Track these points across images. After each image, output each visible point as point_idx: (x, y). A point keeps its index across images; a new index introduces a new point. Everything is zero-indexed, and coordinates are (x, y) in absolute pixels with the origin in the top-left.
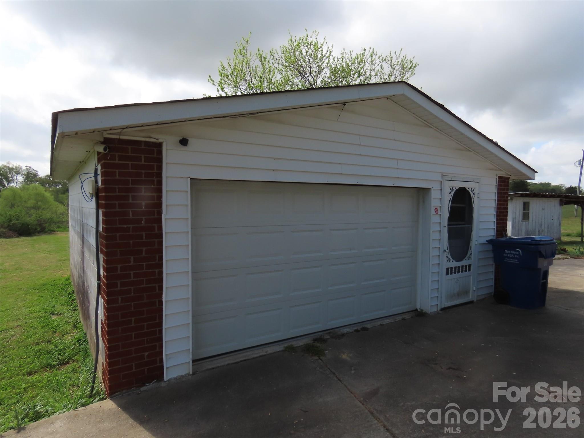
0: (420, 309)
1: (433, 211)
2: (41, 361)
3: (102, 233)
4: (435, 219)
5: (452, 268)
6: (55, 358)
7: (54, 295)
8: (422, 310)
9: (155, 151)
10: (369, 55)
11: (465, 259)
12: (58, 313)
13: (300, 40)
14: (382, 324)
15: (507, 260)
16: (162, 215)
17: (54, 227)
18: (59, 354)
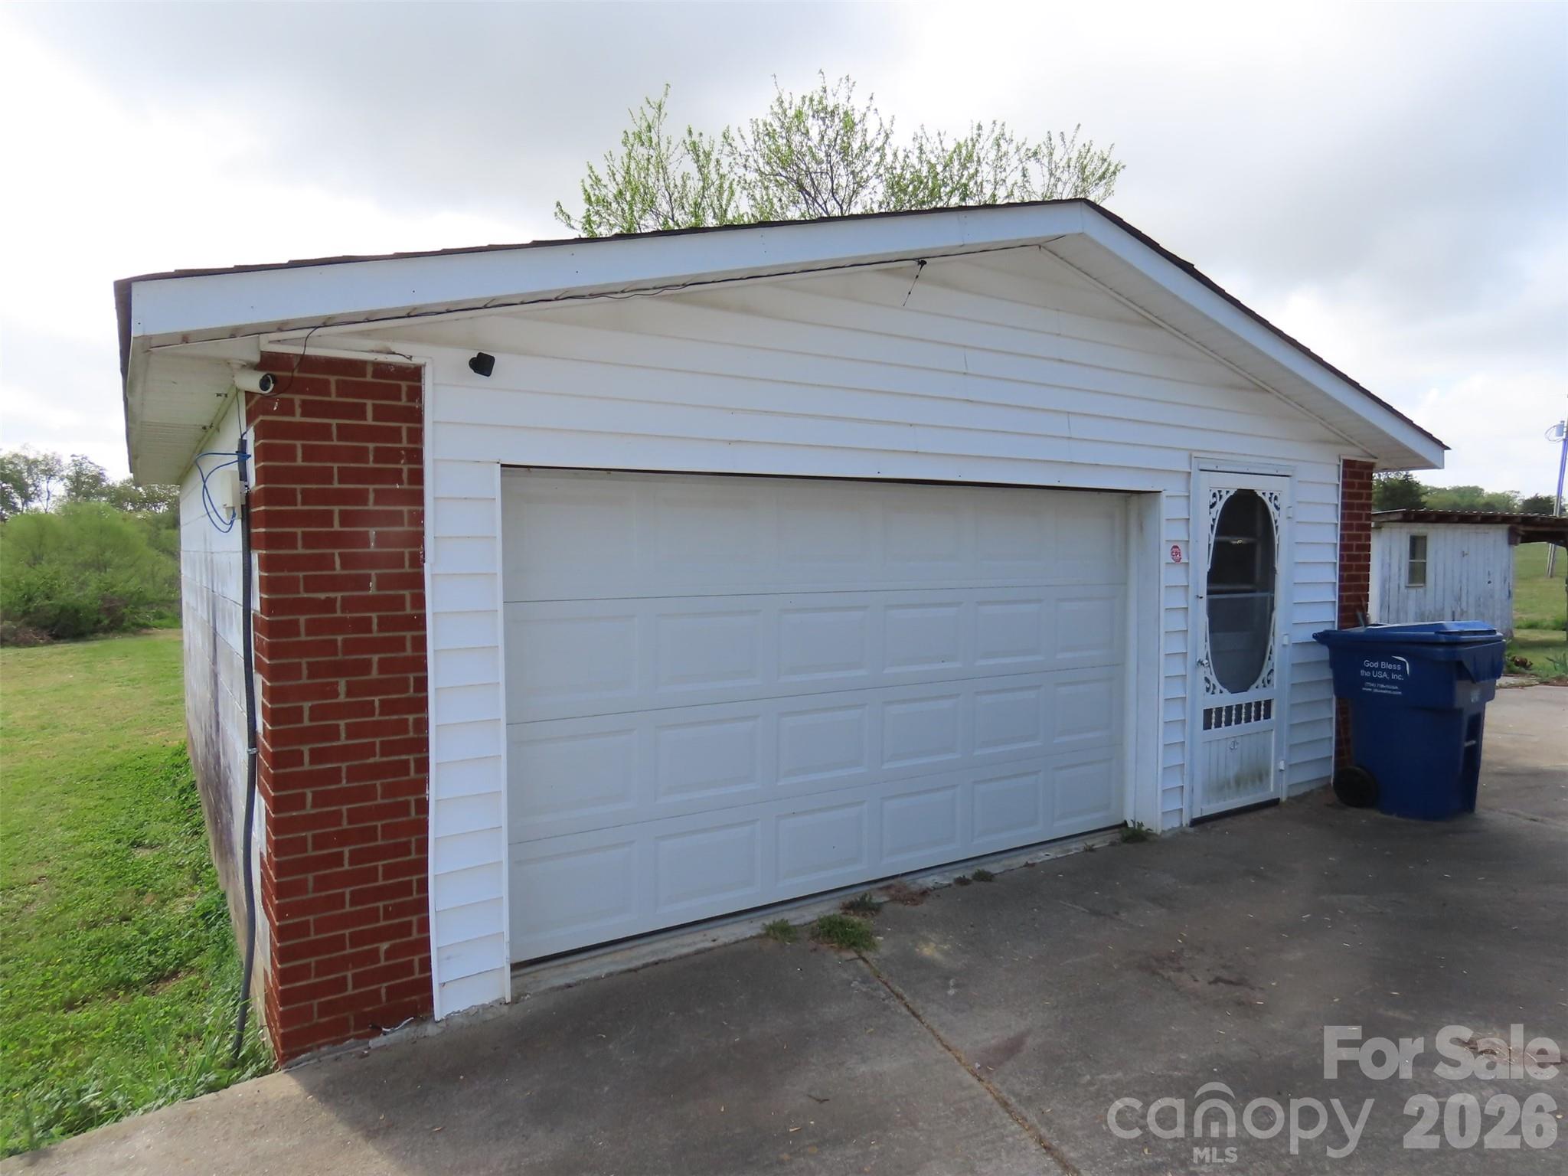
0: (1134, 822)
1: (1166, 555)
2: (103, 970)
3: (260, 615)
4: (1171, 576)
5: (1219, 710)
6: (141, 962)
7: (141, 796)
8: (1140, 825)
9: (404, 389)
10: (991, 140)
11: (1255, 685)
12: (150, 842)
13: (804, 103)
14: (1030, 862)
15: (1369, 687)
16: (423, 566)
17: (146, 615)
18: (150, 953)
